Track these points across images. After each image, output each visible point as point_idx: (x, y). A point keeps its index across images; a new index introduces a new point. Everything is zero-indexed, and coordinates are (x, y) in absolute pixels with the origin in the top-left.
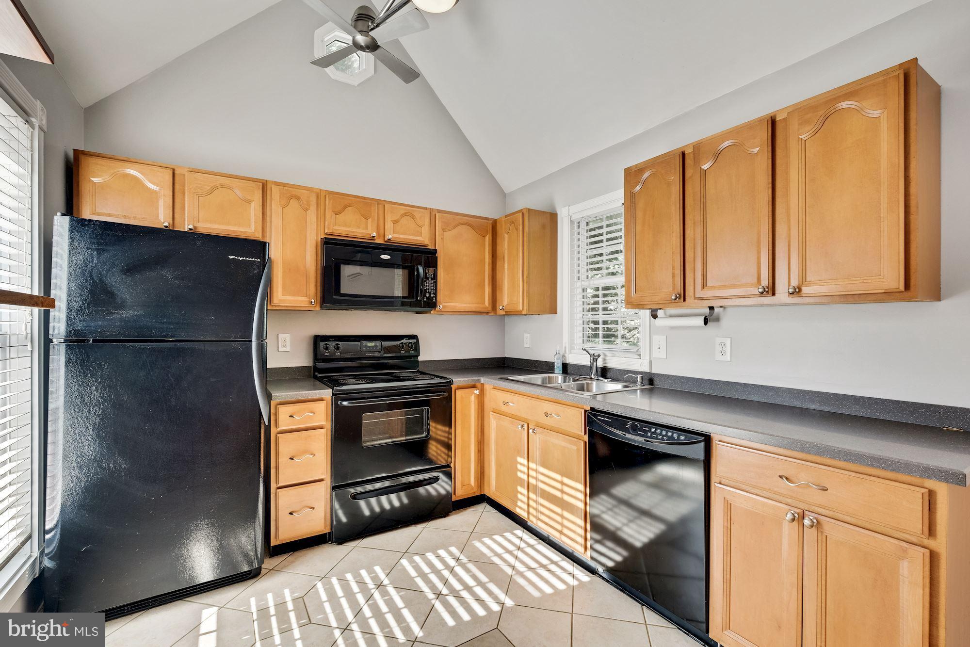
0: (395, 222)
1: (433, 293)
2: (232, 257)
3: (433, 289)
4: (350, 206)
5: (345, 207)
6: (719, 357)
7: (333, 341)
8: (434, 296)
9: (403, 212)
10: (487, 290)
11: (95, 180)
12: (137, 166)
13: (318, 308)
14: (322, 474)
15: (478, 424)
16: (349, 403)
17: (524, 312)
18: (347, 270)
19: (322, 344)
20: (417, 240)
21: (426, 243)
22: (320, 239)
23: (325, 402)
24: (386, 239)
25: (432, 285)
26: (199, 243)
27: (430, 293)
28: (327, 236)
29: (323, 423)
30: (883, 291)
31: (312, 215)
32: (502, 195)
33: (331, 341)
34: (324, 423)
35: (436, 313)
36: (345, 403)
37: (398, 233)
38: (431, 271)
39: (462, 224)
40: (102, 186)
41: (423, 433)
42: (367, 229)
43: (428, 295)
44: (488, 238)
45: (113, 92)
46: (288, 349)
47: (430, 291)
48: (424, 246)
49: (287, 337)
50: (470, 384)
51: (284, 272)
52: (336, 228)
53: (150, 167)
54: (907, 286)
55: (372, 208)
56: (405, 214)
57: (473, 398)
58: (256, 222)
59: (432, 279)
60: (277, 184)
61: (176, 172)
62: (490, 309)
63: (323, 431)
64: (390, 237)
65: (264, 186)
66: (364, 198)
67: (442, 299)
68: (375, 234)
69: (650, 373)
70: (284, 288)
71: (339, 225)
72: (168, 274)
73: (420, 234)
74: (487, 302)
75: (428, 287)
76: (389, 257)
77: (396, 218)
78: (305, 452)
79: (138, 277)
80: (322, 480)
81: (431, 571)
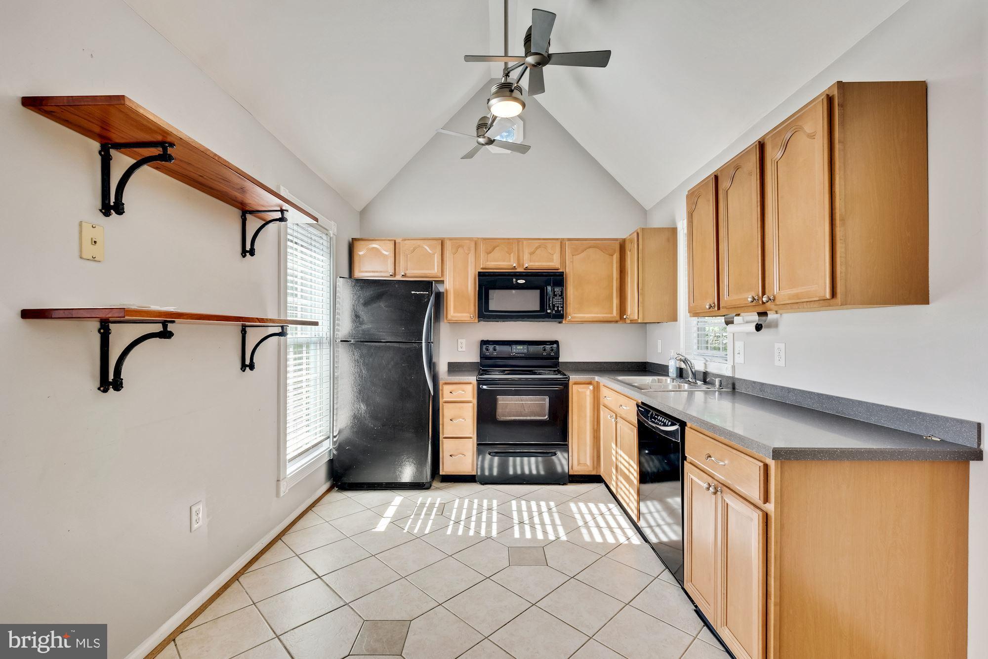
0: (532, 254)
1: (561, 307)
2: (413, 292)
3: (561, 304)
4: (498, 246)
5: (494, 249)
6: (777, 363)
7: (492, 344)
8: (562, 309)
9: (537, 245)
10: (615, 302)
11: (361, 253)
12: (377, 242)
13: (477, 321)
14: (470, 433)
15: (594, 415)
16: (488, 387)
17: (639, 321)
18: (494, 294)
19: (484, 347)
20: (549, 266)
21: (557, 267)
22: (477, 273)
23: (472, 385)
24: (524, 267)
25: (560, 300)
26: (397, 286)
27: (558, 307)
28: (482, 271)
29: (470, 399)
30: (817, 299)
31: (471, 258)
32: (644, 212)
33: (490, 344)
34: (472, 399)
35: (567, 322)
36: (485, 387)
37: (534, 262)
38: (558, 290)
39: (590, 247)
40: (364, 255)
41: (545, 416)
42: (510, 261)
43: (556, 309)
44: (616, 257)
45: (372, 199)
46: (464, 349)
47: (558, 305)
48: (557, 269)
49: (463, 341)
50: (588, 381)
51: (455, 297)
52: (488, 263)
53: (383, 242)
54: (833, 294)
55: (514, 245)
56: (539, 247)
57: (588, 393)
58: (437, 266)
59: (559, 296)
60: (450, 239)
61: (396, 242)
62: (618, 318)
63: (471, 404)
64: (527, 265)
65: (442, 242)
66: (508, 239)
67: (571, 311)
68: (515, 265)
69: (733, 378)
70: (455, 308)
71: (490, 261)
72: (381, 304)
73: (552, 260)
74: (615, 313)
75: (556, 303)
76: (524, 281)
77: (531, 251)
78: (460, 417)
79: (369, 307)
80: (470, 438)
81: (526, 510)
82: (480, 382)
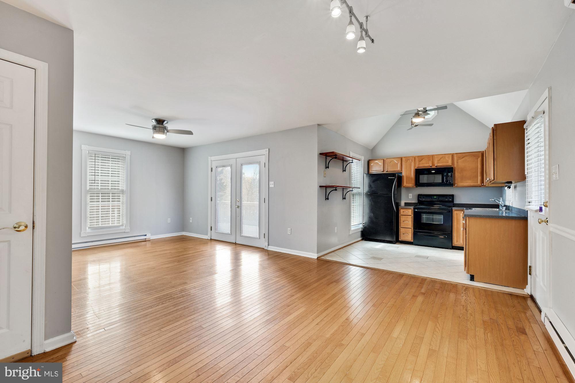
2: (389, 178)
4: (424, 158)
5: (422, 160)
8: (452, 182)
10: (480, 177)
11: (372, 165)
12: (377, 160)
13: (415, 187)
14: (411, 226)
18: (421, 177)
19: (420, 197)
20: (446, 165)
22: (415, 169)
23: (412, 209)
24: (435, 166)
25: (451, 178)
26: (383, 176)
27: (450, 181)
28: (417, 168)
31: (413, 164)
33: (422, 196)
34: (411, 215)
35: (455, 187)
36: (416, 210)
37: (440, 163)
38: (450, 174)
39: (467, 156)
41: (441, 223)
42: (429, 164)
44: (480, 159)
45: (374, 146)
46: (411, 198)
48: (450, 166)
49: (411, 195)
50: (461, 210)
51: (406, 178)
52: (419, 165)
53: (380, 160)
55: (431, 158)
56: (442, 158)
57: (462, 214)
58: (399, 167)
59: (451, 176)
60: (404, 157)
61: (384, 160)
62: (480, 185)
65: (401, 159)
67: (457, 183)
68: (431, 165)
70: (406, 182)
71: (421, 165)
72: (378, 182)
73: (448, 163)
74: (479, 183)
75: (449, 179)
76: (435, 171)
77: (438, 159)
78: (407, 220)
79: (375, 183)
82: (414, 209)
